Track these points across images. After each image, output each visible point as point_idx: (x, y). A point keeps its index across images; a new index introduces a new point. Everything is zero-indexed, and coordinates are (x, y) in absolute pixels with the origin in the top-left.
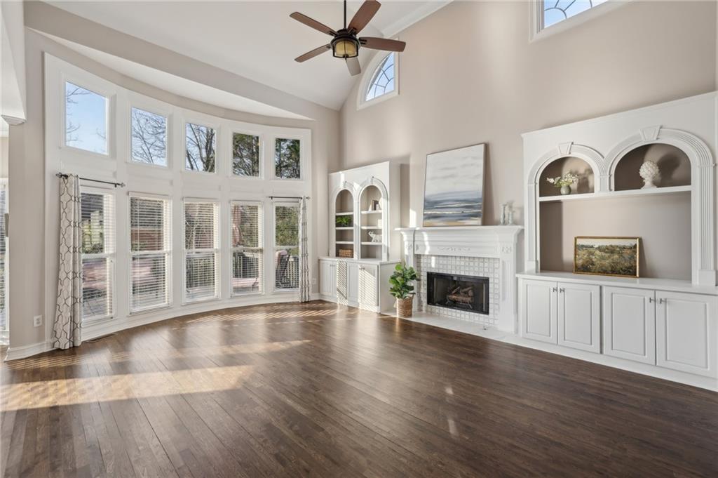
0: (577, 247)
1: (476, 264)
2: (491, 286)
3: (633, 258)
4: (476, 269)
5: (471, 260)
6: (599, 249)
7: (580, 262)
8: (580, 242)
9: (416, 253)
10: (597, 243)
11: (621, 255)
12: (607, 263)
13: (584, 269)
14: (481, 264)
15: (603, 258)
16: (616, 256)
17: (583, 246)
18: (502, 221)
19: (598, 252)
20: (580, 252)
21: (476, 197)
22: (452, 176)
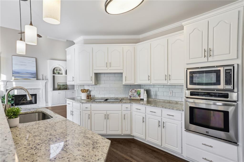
0: (58, 85)
1: (33, 91)
2: (37, 96)
3: (67, 86)
4: (33, 92)
5: (31, 89)
6: (62, 85)
7: (59, 88)
8: (58, 84)
9: (7, 89)
10: (61, 84)
11: (65, 86)
12: (63, 88)
13: (59, 89)
14: (34, 91)
15: (62, 87)
16: (64, 86)
17: (59, 85)
18: (42, 79)
19: (62, 86)
20: (59, 86)
21: (34, 72)
22: (25, 65)
